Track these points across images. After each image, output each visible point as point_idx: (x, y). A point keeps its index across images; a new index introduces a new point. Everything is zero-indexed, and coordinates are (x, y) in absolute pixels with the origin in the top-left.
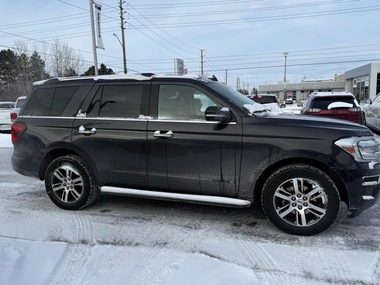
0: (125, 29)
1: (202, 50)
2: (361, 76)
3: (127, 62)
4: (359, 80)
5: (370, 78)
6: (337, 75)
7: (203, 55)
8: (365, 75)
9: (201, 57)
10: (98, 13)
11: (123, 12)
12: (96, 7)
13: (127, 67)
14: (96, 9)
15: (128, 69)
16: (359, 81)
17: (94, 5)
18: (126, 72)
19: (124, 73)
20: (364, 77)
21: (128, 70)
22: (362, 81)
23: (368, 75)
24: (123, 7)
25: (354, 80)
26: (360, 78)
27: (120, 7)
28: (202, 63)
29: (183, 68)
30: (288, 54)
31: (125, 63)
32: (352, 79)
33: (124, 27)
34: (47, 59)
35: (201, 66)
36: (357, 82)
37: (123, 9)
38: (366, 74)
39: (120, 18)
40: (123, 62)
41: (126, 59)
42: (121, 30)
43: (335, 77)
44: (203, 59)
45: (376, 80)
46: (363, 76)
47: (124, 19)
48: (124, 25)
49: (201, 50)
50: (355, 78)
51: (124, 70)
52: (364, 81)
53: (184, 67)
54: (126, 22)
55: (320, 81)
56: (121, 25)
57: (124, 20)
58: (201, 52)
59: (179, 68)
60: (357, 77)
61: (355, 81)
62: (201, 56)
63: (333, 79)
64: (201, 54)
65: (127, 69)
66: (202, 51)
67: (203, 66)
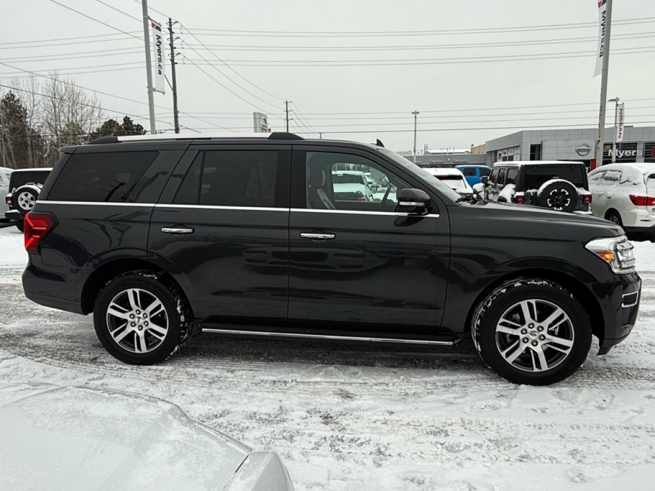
0: (176, 63)
1: (287, 102)
2: (508, 149)
3: (179, 115)
4: (505, 153)
5: (521, 151)
6: (474, 146)
7: (289, 109)
8: (514, 147)
9: (286, 113)
10: (157, 36)
11: (174, 37)
12: (153, 25)
13: (180, 123)
14: (154, 29)
15: (181, 126)
16: (506, 155)
17: (150, 22)
18: (177, 131)
19: (174, 132)
20: (512, 150)
21: (181, 128)
22: (510, 155)
23: (519, 146)
24: (173, 30)
25: (499, 153)
26: (506, 151)
27: (169, 29)
28: (287, 121)
29: (266, 127)
30: (418, 113)
31: (176, 117)
32: (496, 152)
33: (175, 61)
34: (36, 105)
35: (286, 125)
36: (503, 155)
37: (174, 33)
38: (516, 145)
39: (169, 47)
40: (173, 115)
41: (178, 110)
42: (171, 66)
43: (471, 149)
44: (289, 115)
45: (529, 153)
46: (511, 148)
47: (175, 48)
48: (175, 58)
49: (285, 102)
50: (500, 150)
51: (174, 128)
52: (512, 154)
53: (268, 126)
54: (178, 54)
55: (451, 153)
56: (170, 58)
57: (174, 50)
58: (285, 104)
59: (261, 126)
60: (502, 150)
61: (500, 155)
62: (285, 110)
63: (470, 151)
64: (286, 108)
65: (179, 126)
66: (287, 104)
67: (289, 125)
